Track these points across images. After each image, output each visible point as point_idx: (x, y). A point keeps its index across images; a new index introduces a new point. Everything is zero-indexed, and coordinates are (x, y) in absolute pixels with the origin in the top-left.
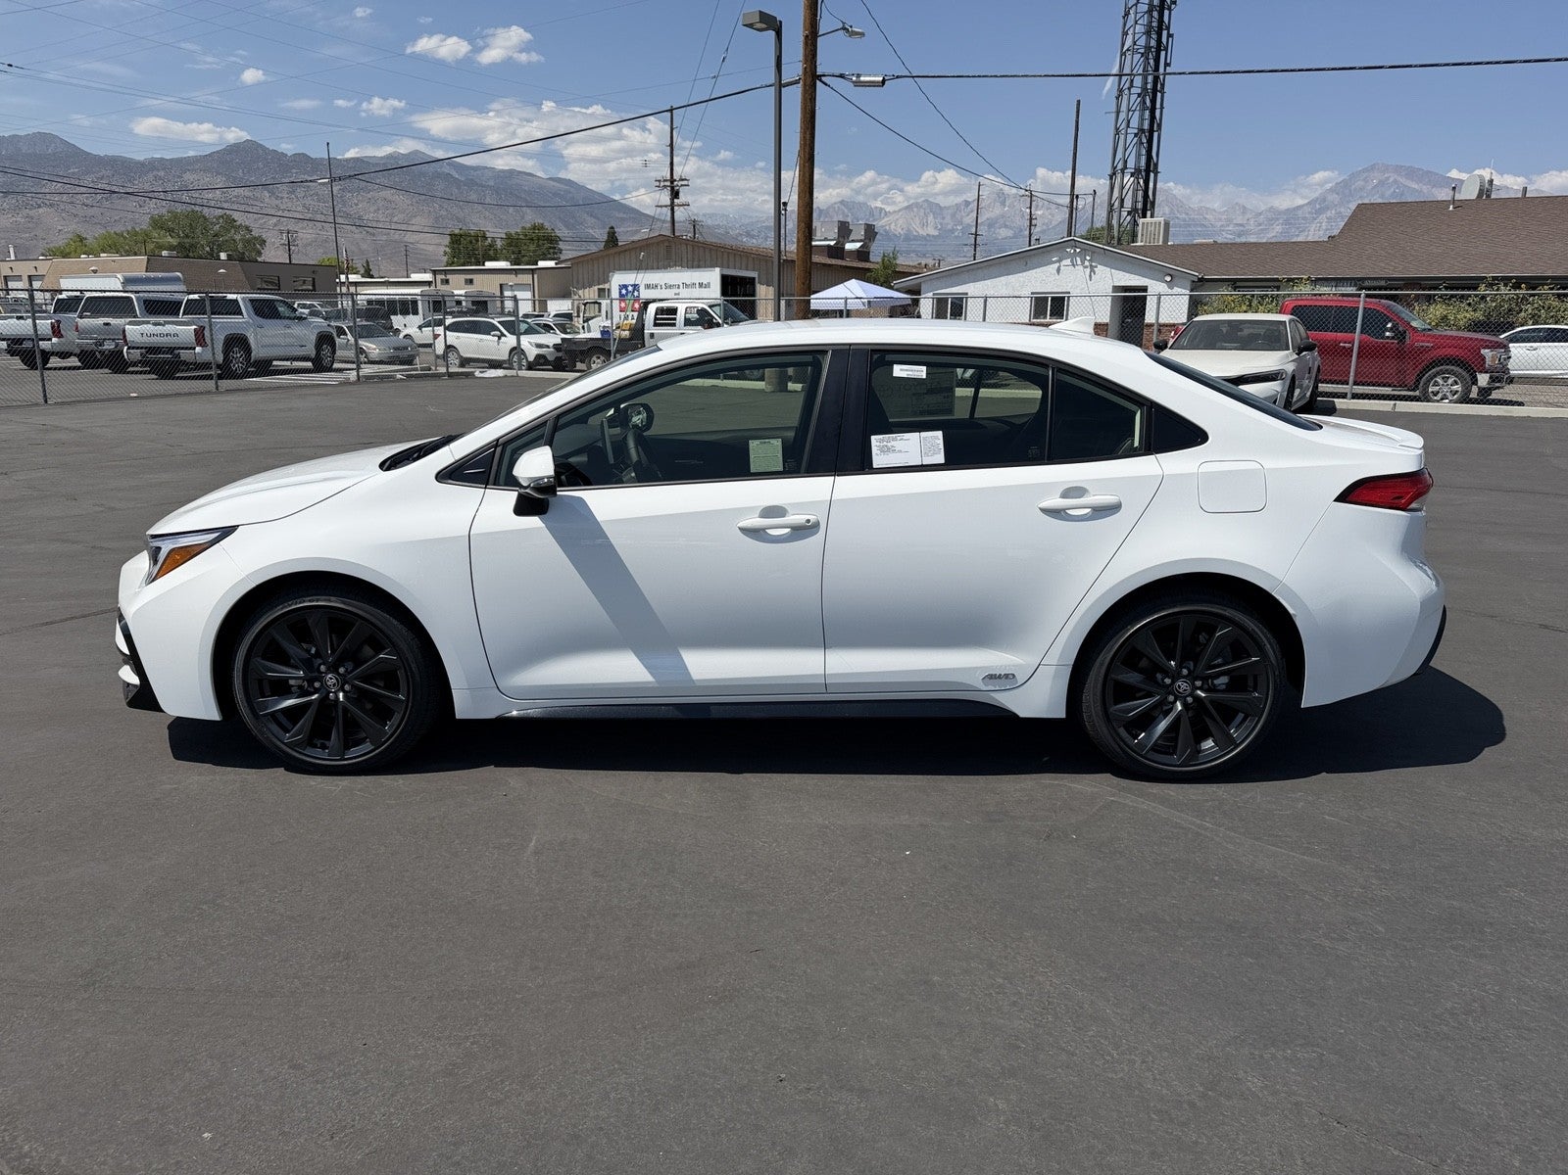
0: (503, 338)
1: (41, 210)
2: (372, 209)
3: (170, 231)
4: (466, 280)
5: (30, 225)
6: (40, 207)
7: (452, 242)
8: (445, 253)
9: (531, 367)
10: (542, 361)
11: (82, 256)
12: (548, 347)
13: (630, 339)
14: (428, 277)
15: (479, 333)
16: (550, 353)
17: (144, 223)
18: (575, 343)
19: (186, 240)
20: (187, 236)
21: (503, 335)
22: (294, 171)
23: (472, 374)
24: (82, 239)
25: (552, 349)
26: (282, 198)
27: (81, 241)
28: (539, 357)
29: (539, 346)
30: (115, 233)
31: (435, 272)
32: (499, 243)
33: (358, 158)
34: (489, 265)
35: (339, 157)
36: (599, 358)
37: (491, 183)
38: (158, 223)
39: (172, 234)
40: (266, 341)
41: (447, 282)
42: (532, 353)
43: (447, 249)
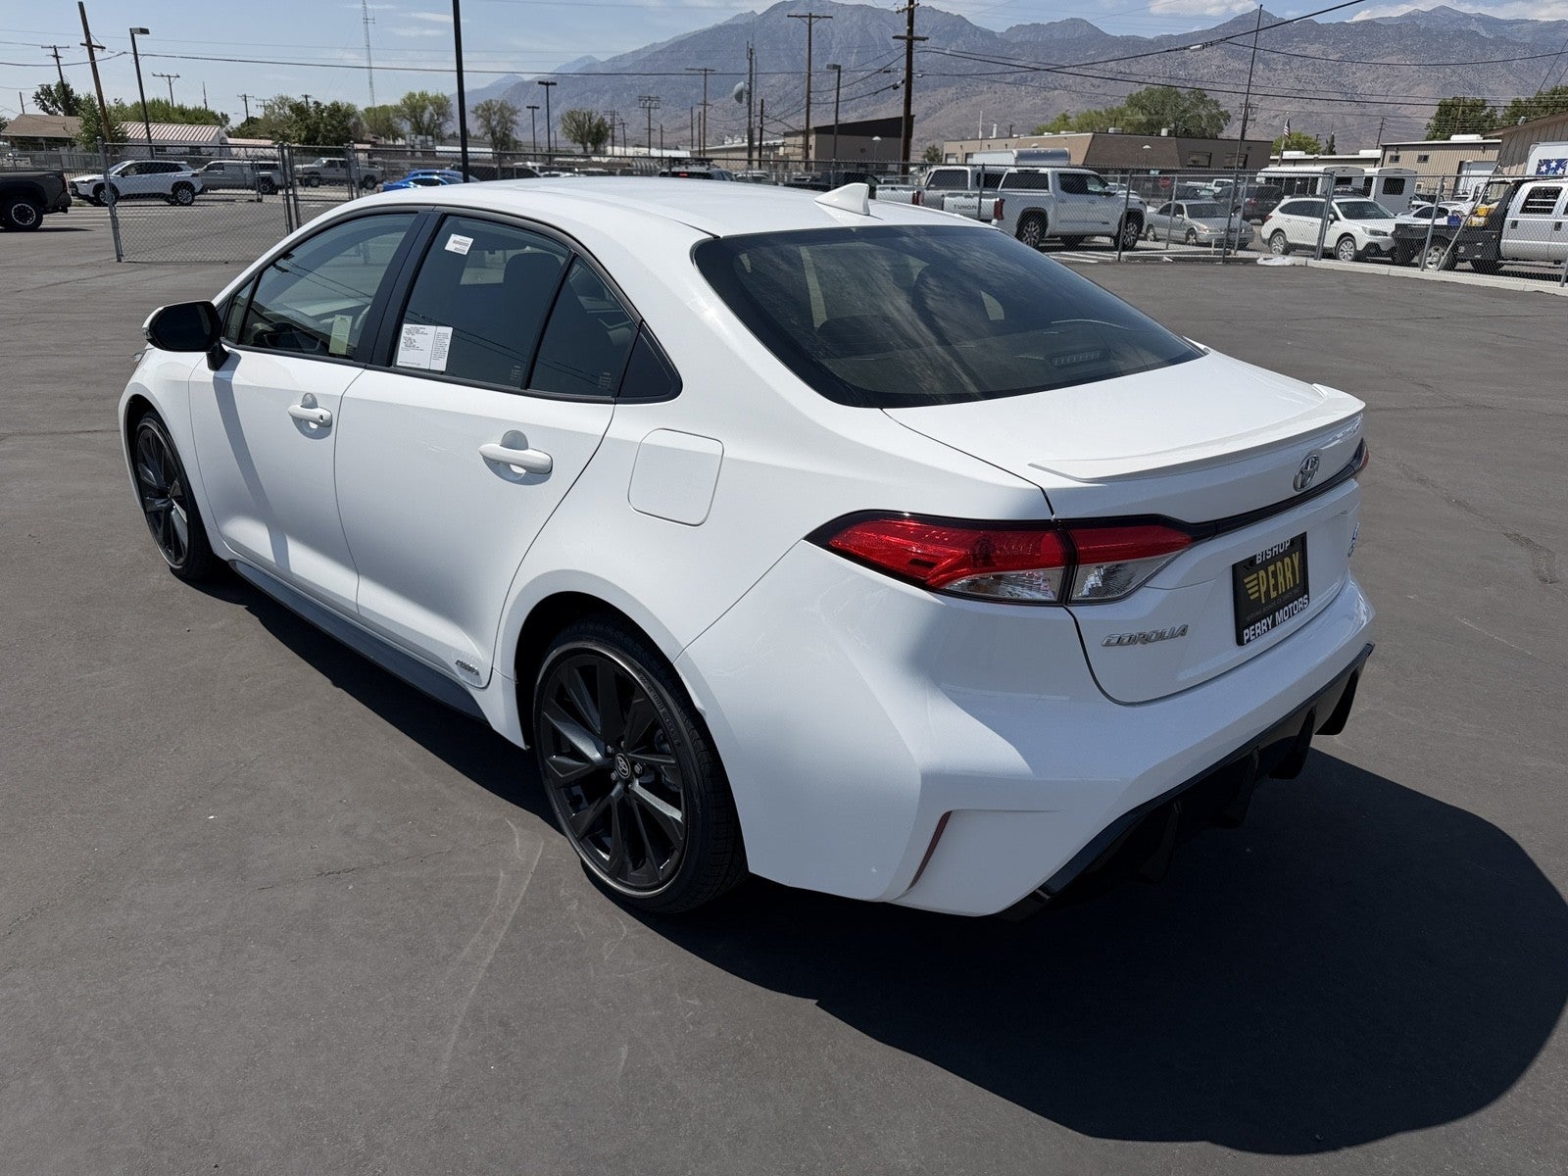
0: (1336, 222)
1: (1056, 92)
2: (1370, 79)
3: (1143, 108)
4: (1420, 158)
5: (1045, 106)
6: (1056, 89)
7: (1440, 113)
8: (1429, 126)
9: (1359, 257)
10: (1373, 251)
11: (1046, 134)
12: (1385, 234)
13: (1484, 228)
14: (1377, 153)
15: (1313, 216)
16: (1387, 242)
17: (1122, 103)
18: (1412, 230)
19: (1155, 117)
20: (1157, 113)
21: (1337, 218)
22: (1296, 39)
23: (1253, 261)
24: (1065, 118)
25: (1389, 238)
26: (1276, 70)
27: (1065, 120)
28: (1370, 245)
29: (1374, 233)
30: (1095, 112)
31: (1385, 148)
32: (1500, 114)
33: (1368, 21)
34: (1456, 139)
35: (1347, 21)
36: (1437, 250)
37: (1528, 40)
38: (1134, 102)
39: (1144, 111)
40: (1064, 216)
41: (1397, 159)
42: (1363, 240)
43: (1432, 122)
